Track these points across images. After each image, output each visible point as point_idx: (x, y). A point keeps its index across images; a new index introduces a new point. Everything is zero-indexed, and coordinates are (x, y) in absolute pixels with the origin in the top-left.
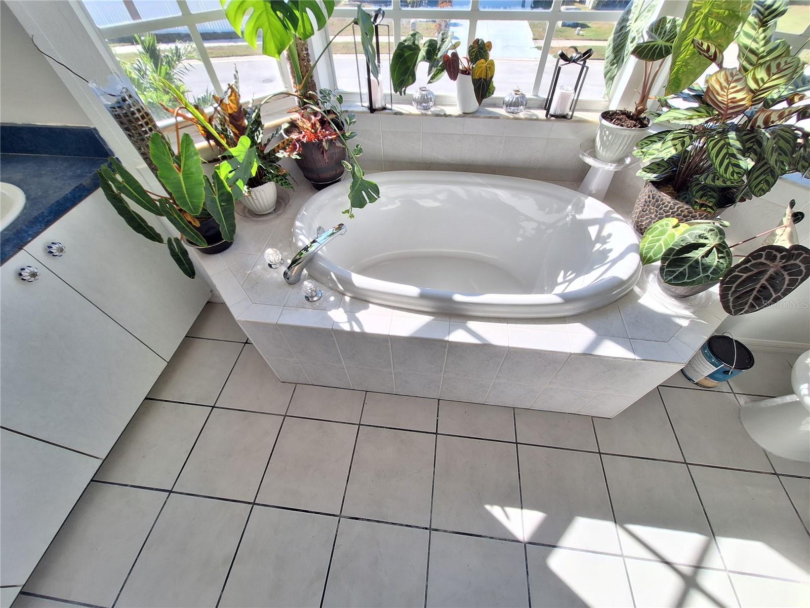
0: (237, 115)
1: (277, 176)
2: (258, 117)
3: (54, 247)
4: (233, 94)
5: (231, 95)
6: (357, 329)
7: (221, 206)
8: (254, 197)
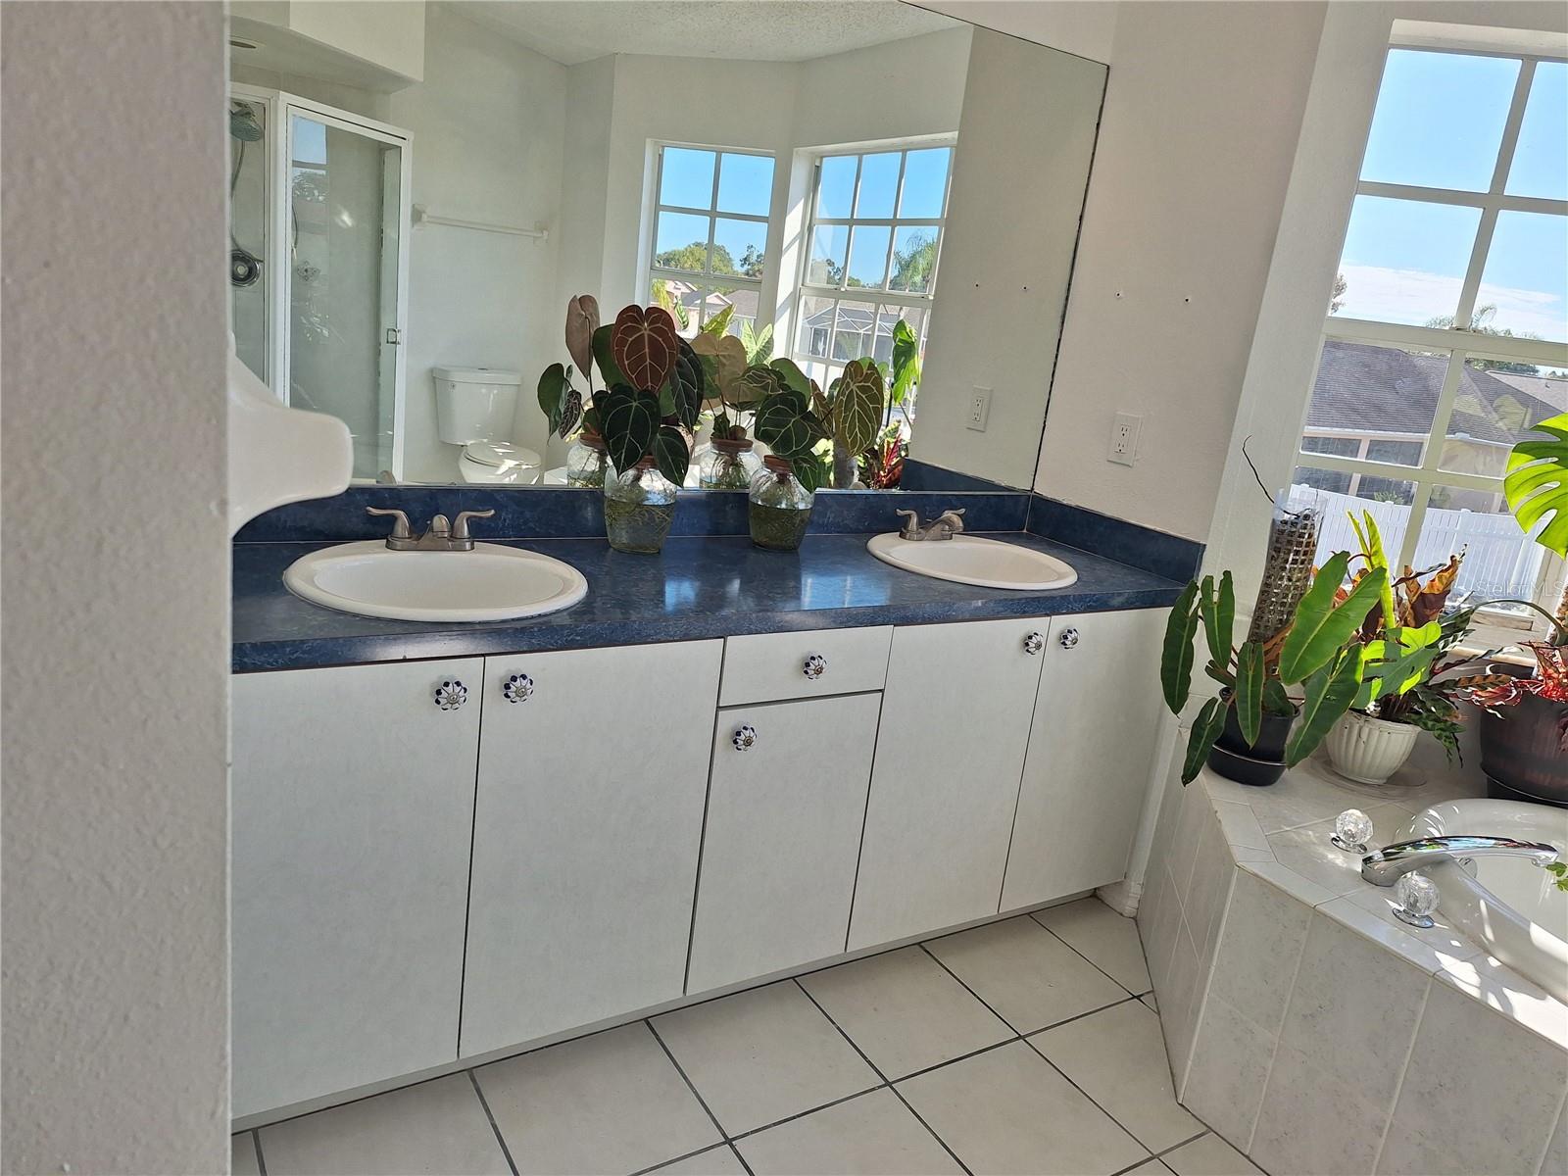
0: (1433, 599)
1: (1437, 720)
2: (1463, 622)
3: (1074, 635)
4: (1450, 571)
5: (1447, 570)
6: (1493, 1002)
7: (1325, 698)
8: (1364, 737)
